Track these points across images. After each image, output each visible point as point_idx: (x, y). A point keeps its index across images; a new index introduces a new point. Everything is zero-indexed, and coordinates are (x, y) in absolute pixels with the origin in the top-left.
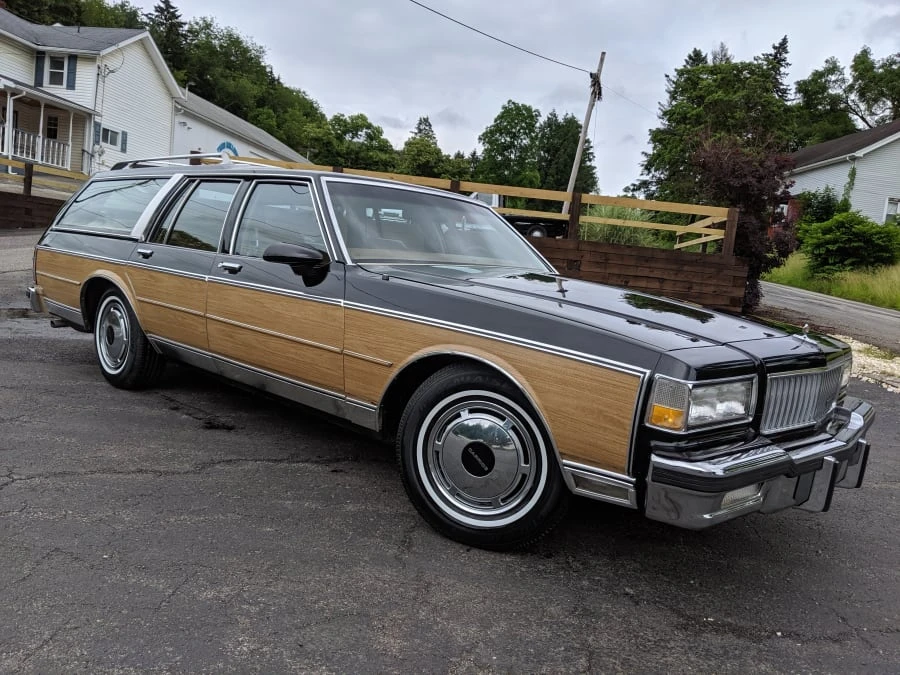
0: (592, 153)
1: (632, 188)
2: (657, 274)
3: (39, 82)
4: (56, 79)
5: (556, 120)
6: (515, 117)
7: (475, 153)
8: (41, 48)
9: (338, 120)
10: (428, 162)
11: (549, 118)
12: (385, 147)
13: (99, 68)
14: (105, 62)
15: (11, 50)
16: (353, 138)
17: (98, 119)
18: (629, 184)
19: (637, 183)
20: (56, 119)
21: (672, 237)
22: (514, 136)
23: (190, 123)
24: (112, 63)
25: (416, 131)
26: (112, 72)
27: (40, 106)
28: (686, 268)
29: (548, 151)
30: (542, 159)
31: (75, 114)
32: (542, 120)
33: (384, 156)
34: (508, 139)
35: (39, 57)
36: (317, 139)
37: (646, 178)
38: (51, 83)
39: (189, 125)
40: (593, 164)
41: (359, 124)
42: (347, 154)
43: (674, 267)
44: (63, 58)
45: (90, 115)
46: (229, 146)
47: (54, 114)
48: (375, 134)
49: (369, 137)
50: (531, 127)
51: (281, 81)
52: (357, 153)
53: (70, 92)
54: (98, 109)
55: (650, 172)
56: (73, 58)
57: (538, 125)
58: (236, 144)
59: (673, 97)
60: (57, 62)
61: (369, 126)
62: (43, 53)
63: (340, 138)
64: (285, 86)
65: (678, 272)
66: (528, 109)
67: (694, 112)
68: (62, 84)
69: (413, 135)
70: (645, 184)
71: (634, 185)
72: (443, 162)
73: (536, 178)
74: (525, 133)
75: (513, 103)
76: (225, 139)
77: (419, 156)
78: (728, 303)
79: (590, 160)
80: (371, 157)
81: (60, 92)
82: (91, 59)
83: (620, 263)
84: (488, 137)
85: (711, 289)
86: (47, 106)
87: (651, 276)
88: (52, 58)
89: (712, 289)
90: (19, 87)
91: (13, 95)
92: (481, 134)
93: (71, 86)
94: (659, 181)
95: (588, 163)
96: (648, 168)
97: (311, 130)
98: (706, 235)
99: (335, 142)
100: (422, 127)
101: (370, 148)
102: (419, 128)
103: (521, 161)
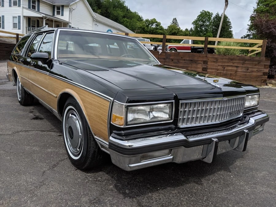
0: (231, 26)
1: (244, 37)
2: (236, 65)
3: (54, 14)
4: (58, 13)
5: (219, 16)
6: (205, 16)
7: (192, 28)
8: (54, 4)
9: (147, 21)
10: (175, 32)
11: (216, 15)
12: (162, 29)
13: (70, 9)
14: (72, 7)
15: (45, 5)
16: (152, 26)
17: (70, 24)
18: (243, 36)
19: (246, 35)
20: (59, 25)
21: (247, 51)
22: (204, 22)
23: (98, 24)
24: (74, 7)
25: (172, 23)
26: (74, 10)
27: (53, 21)
28: (246, 62)
29: (216, 26)
30: (213, 29)
31: (63, 23)
32: (214, 16)
33: (161, 31)
34: (202, 23)
35: (54, 7)
36: (140, 27)
37: (249, 33)
38: (57, 14)
39: (98, 25)
40: (231, 30)
41: (153, 21)
42: (150, 31)
43: (241, 62)
44: (60, 7)
45: (68, 23)
46: (110, 30)
47: (58, 24)
48: (158, 24)
49: (157, 25)
50: (210, 18)
51: (130, 10)
52: (153, 31)
53: (62, 17)
54: (70, 21)
55: (250, 31)
56: (63, 6)
57: (212, 18)
58: (112, 30)
59: (258, 5)
60: (58, 8)
61: (156, 22)
62: (55, 5)
63: (148, 26)
64: (131, 11)
65: (243, 64)
66: (209, 13)
67: (266, 9)
68: (60, 14)
69: (171, 24)
70: (248, 35)
71: (244, 36)
72: (180, 32)
73: (212, 35)
74: (207, 21)
75: (204, 11)
76: (109, 28)
77: (172, 30)
78: (262, 74)
79: (231, 29)
80: (157, 32)
81: (59, 17)
82: (68, 6)
83: (222, 61)
84: (195, 23)
85: (255, 70)
86: (55, 21)
87: (233, 65)
88: (57, 7)
89: (257, 69)
90: (46, 16)
91: (45, 18)
92: (193, 22)
93: (62, 15)
94: (253, 34)
95: (230, 30)
96: (249, 30)
97: (139, 24)
98: (257, 50)
99: (146, 28)
100: (174, 21)
101: (157, 29)
102: (173, 22)
103: (206, 30)
